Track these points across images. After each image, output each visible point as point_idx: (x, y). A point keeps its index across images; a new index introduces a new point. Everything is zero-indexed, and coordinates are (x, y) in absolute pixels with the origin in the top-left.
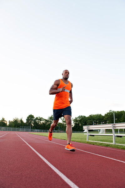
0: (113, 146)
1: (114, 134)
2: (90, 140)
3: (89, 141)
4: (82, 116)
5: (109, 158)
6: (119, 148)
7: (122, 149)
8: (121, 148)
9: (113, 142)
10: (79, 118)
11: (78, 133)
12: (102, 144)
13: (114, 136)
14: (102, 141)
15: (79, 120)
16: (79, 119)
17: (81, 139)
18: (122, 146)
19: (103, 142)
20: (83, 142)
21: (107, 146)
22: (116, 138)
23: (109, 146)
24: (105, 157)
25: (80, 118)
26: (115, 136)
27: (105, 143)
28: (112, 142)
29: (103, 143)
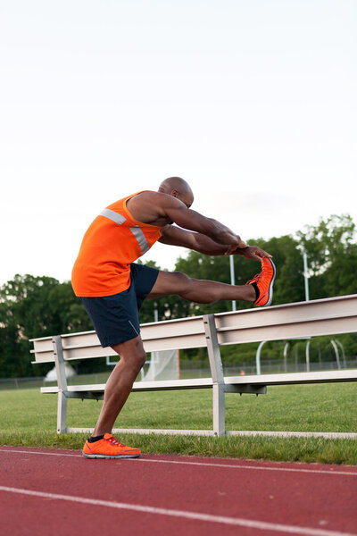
0: (210, 445)
1: (217, 378)
2: (79, 426)
3: (74, 430)
4: (30, 280)
5: (171, 512)
6: (240, 454)
7: (258, 457)
8: (253, 453)
9: (211, 422)
10: (12, 292)
11: (12, 387)
12: (145, 440)
13: (216, 389)
14: (154, 425)
15: (14, 308)
16: (13, 299)
17: (25, 424)
18: (260, 440)
19: (158, 431)
20: (32, 443)
21: (178, 448)
22: (228, 403)
23: (185, 446)
24: (150, 509)
25: (18, 294)
26: (222, 385)
27: (166, 432)
28: (207, 423)
29: (153, 437)
